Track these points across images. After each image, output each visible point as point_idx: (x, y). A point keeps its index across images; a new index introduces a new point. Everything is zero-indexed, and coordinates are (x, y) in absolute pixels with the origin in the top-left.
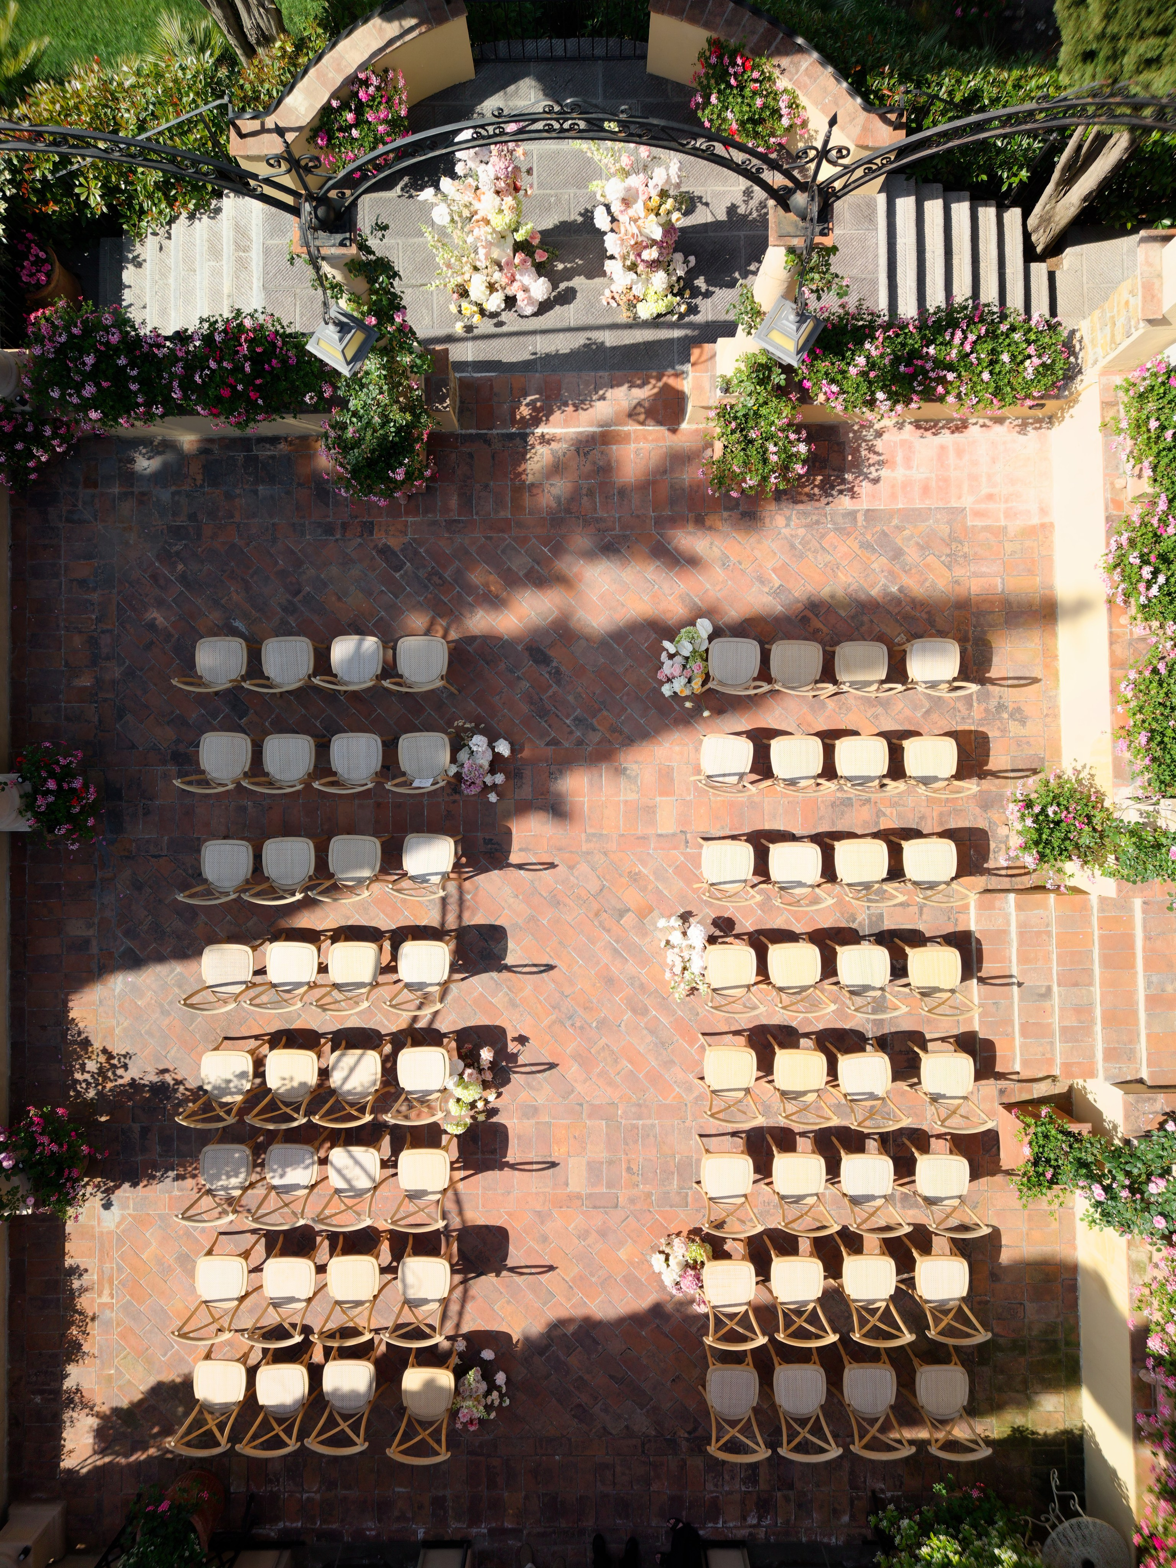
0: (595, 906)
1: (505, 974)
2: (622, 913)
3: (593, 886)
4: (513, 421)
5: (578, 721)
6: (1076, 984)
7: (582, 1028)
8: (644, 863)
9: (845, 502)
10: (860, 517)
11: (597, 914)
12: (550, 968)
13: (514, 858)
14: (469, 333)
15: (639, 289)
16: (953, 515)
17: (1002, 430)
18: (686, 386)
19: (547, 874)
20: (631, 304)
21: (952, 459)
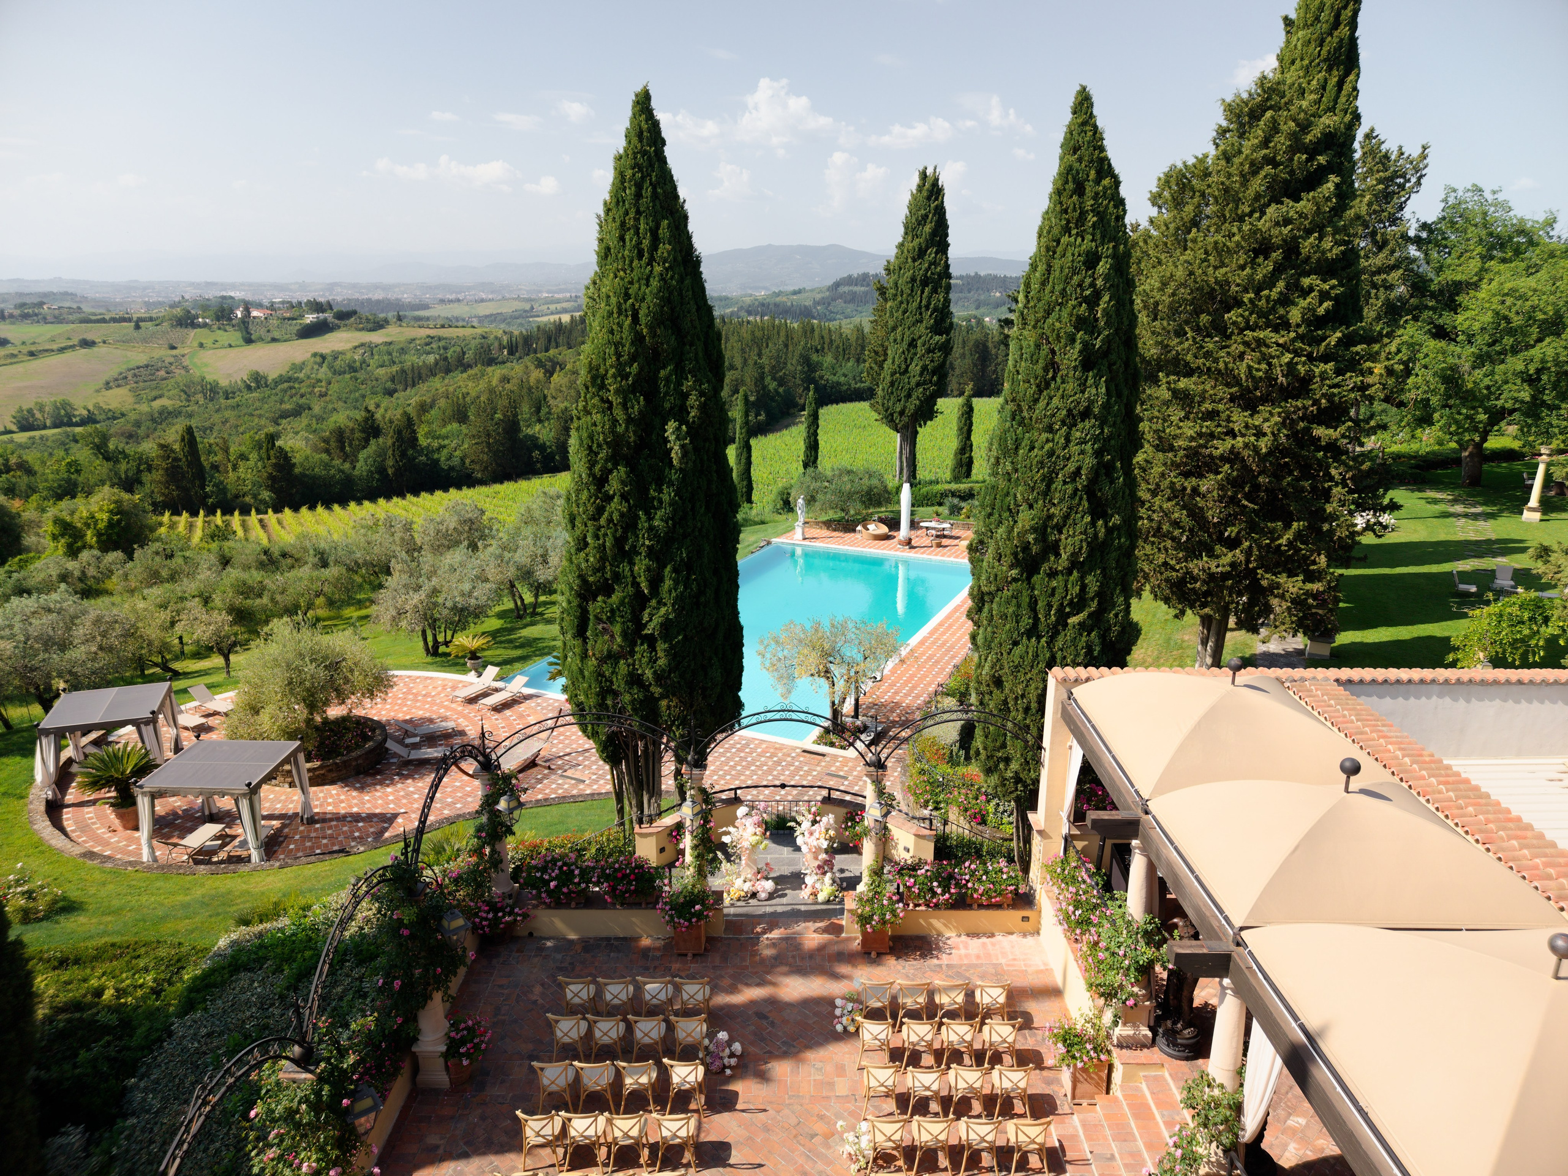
0: (794, 1132)
1: (729, 1169)
2: (813, 1136)
3: (793, 1121)
4: (753, 933)
5: (784, 1043)
6: (1125, 1140)
8: (828, 1110)
9: (935, 961)
10: (944, 967)
11: (795, 1137)
12: (760, 1166)
13: (738, 1107)
14: (732, 905)
15: (818, 885)
16: (995, 966)
17: (1013, 937)
18: (844, 923)
19: (761, 1115)
20: (814, 894)
21: (990, 947)
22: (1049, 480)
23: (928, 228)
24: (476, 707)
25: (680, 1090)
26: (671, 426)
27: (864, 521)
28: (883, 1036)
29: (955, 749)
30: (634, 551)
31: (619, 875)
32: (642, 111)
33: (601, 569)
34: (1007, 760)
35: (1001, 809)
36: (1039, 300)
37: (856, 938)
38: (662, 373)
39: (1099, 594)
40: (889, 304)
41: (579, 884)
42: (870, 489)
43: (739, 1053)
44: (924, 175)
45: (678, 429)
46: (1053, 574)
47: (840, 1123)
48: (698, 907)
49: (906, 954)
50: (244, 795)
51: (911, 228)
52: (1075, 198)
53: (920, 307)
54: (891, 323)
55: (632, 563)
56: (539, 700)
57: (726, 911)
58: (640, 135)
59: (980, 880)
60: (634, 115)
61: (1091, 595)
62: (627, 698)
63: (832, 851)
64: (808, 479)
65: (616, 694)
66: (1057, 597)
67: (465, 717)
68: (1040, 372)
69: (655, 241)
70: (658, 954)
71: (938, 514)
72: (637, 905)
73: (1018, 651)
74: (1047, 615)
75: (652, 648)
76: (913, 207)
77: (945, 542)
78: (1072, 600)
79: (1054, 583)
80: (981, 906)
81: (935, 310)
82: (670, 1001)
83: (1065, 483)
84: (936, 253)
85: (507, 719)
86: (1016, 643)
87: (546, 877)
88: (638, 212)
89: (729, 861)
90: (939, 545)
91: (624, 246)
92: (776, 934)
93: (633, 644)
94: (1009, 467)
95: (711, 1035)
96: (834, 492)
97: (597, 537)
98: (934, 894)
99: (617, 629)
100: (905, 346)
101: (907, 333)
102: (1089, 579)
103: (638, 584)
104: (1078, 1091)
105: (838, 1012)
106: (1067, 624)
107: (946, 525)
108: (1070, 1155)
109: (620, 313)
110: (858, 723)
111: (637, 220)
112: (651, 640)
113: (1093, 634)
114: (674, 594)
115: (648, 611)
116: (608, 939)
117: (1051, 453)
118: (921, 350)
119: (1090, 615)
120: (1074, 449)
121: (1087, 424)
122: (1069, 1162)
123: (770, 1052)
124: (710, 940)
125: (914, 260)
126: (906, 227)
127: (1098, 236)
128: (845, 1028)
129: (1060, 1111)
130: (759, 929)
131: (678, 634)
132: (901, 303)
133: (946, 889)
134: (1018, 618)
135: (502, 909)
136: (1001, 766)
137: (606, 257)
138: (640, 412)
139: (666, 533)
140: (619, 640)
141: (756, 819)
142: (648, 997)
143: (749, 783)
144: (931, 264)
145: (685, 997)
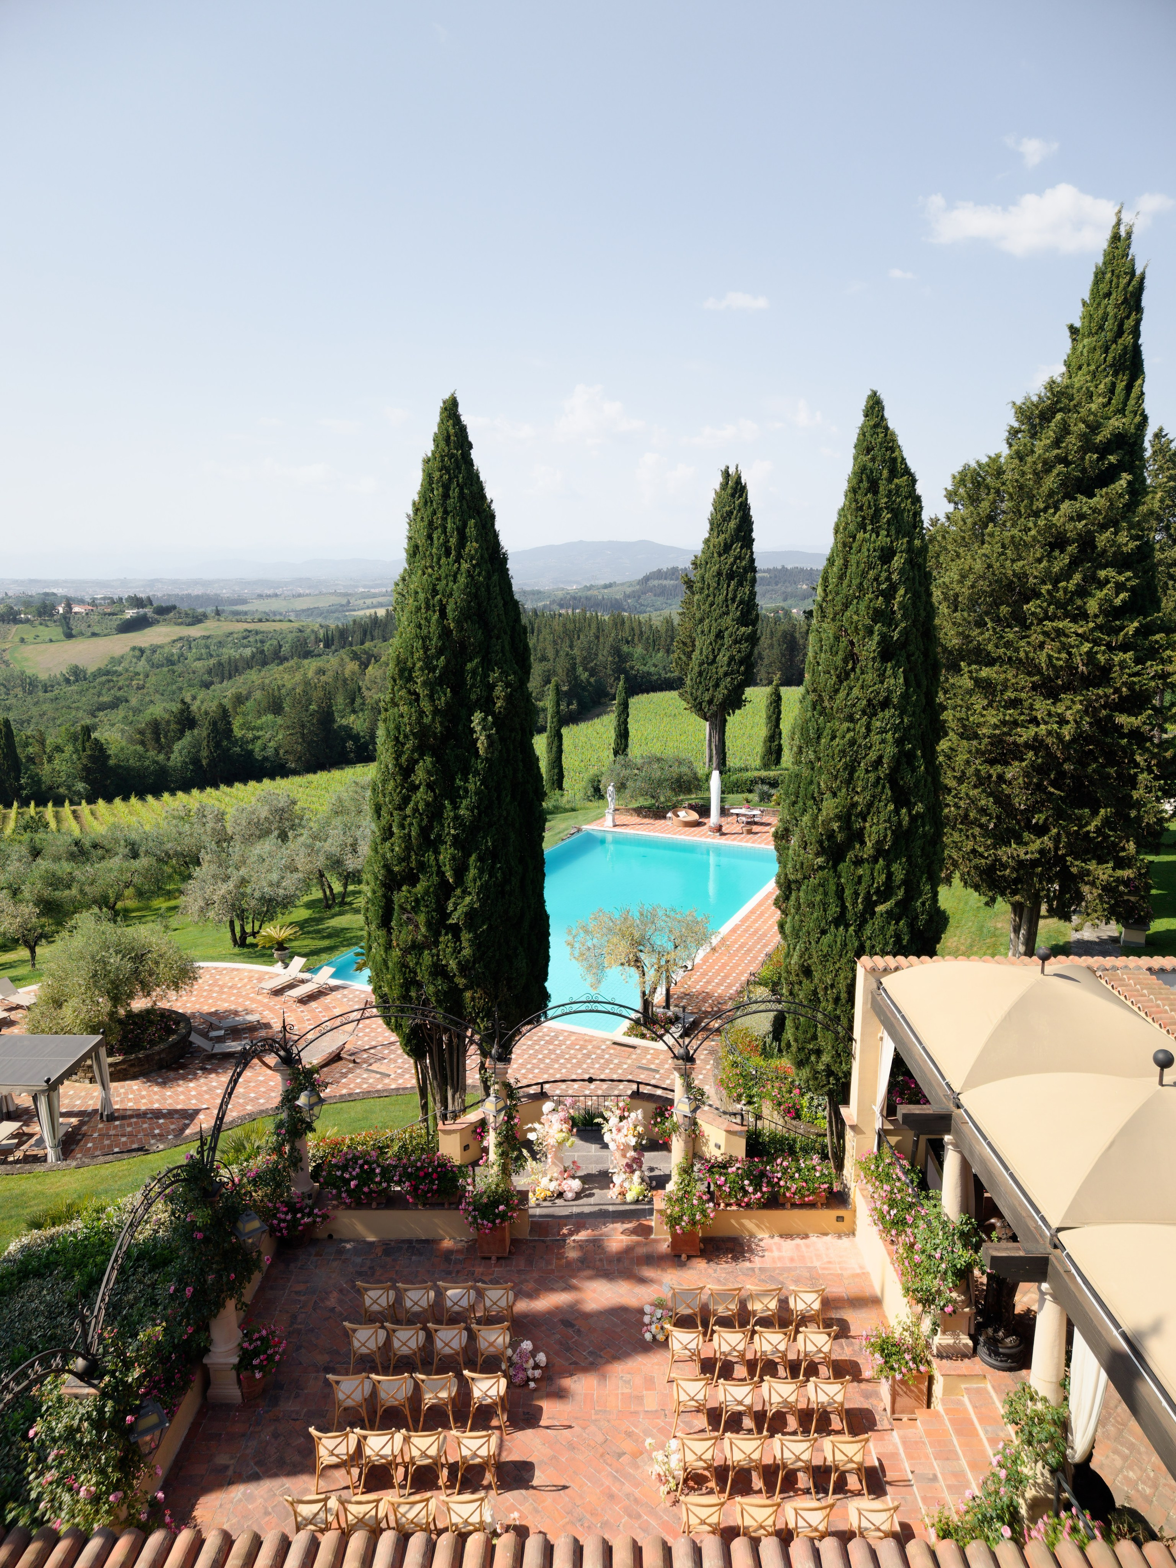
0: (601, 1450)
1: (531, 1491)
2: (621, 1455)
3: (600, 1438)
4: (559, 1234)
5: (591, 1354)
6: (948, 1459)
7: (589, 1527)
8: (636, 1427)
9: (747, 1264)
10: (757, 1271)
11: (602, 1455)
12: (565, 1487)
13: (542, 1423)
14: (538, 1205)
15: (626, 1185)
16: (810, 1269)
17: (828, 1238)
18: (653, 1224)
19: (566, 1432)
20: (623, 1194)
21: (804, 1249)
22: (851, 769)
23: (733, 524)
24: (282, 999)
25: (481, 1405)
26: (477, 717)
27: (675, 808)
28: (693, 1346)
29: (768, 1040)
30: (440, 840)
31: (422, 1174)
32: (449, 417)
33: (406, 859)
34: (818, 1052)
35: (815, 1102)
36: (837, 594)
37: (665, 1240)
38: (469, 666)
39: (905, 882)
40: (696, 597)
41: (380, 1183)
42: (680, 777)
43: (543, 1364)
44: (726, 474)
45: (484, 719)
46: (858, 862)
47: (649, 1441)
48: (501, 1207)
49: (718, 1257)
50: (43, 1091)
51: (716, 525)
52: (869, 496)
53: (726, 600)
54: (698, 615)
55: (437, 853)
56: (345, 992)
57: (531, 1211)
58: (447, 439)
59: (792, 1178)
60: (442, 420)
61: (898, 883)
62: (431, 989)
63: (640, 1148)
64: (618, 766)
65: (419, 985)
66: (864, 885)
67: (271, 1009)
68: (840, 663)
69: (463, 539)
70: (461, 1257)
71: (748, 801)
72: (439, 1205)
73: (826, 939)
74: (855, 904)
75: (457, 938)
76: (718, 504)
77: (755, 828)
78: (878, 888)
79: (860, 871)
80: (794, 1206)
81: (741, 602)
82: (472, 1308)
83: (867, 771)
84: (741, 548)
85: (313, 1011)
86: (824, 932)
87: (347, 1176)
88: (446, 512)
89: (534, 1159)
90: (750, 832)
91: (432, 544)
92: (582, 1236)
93: (437, 934)
94: (812, 756)
95: (514, 1345)
96: (644, 780)
97: (402, 826)
98: (746, 1193)
99: (421, 919)
100: (712, 636)
101: (715, 625)
102: (895, 867)
103: (443, 873)
104: (897, 1405)
105: (647, 1319)
106: (874, 913)
107: (756, 812)
108: (890, 1476)
109: (428, 608)
110: (670, 1014)
111: (444, 519)
112: (455, 930)
113: (901, 923)
114: (478, 883)
115: (452, 900)
116: (410, 1242)
117: (852, 742)
118: (728, 641)
119: (897, 904)
120: (875, 738)
121: (887, 713)
122: (889, 1483)
123: (575, 1363)
124: (515, 1242)
125: (720, 555)
126: (712, 524)
127: (893, 532)
128: (654, 1337)
129: (879, 1427)
130: (565, 1231)
131: (483, 924)
132: (708, 596)
133: (758, 1187)
134: (825, 906)
135: (301, 1210)
136: (813, 1058)
137: (415, 554)
138: (447, 703)
139: (471, 822)
140: (423, 930)
141: (562, 1115)
142: (449, 1303)
143: (558, 1077)
144: (736, 558)
145: (488, 1303)
